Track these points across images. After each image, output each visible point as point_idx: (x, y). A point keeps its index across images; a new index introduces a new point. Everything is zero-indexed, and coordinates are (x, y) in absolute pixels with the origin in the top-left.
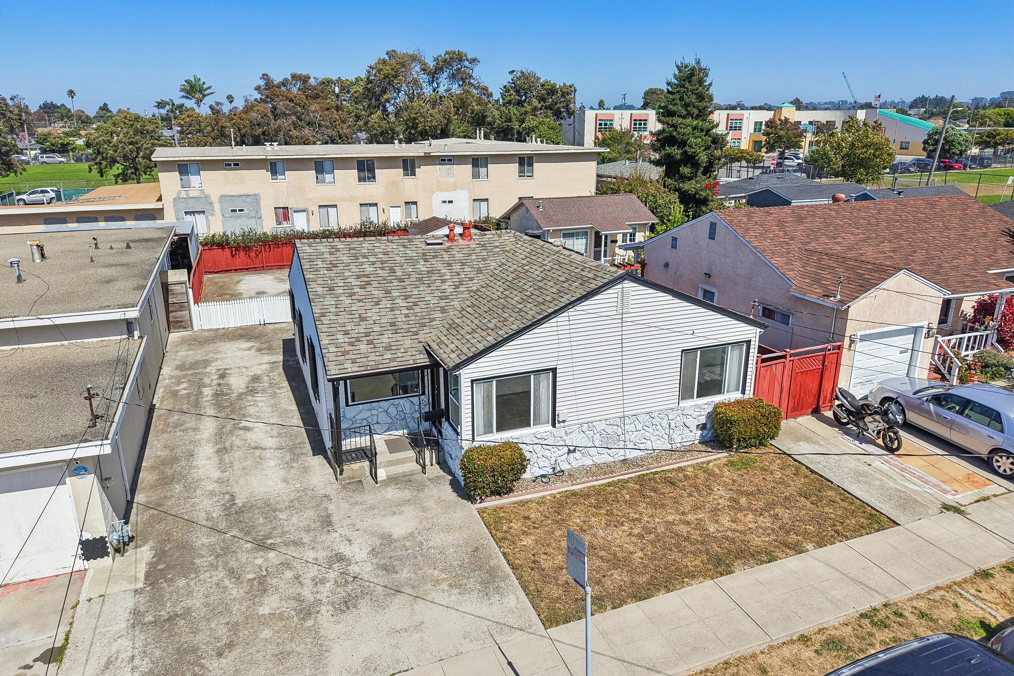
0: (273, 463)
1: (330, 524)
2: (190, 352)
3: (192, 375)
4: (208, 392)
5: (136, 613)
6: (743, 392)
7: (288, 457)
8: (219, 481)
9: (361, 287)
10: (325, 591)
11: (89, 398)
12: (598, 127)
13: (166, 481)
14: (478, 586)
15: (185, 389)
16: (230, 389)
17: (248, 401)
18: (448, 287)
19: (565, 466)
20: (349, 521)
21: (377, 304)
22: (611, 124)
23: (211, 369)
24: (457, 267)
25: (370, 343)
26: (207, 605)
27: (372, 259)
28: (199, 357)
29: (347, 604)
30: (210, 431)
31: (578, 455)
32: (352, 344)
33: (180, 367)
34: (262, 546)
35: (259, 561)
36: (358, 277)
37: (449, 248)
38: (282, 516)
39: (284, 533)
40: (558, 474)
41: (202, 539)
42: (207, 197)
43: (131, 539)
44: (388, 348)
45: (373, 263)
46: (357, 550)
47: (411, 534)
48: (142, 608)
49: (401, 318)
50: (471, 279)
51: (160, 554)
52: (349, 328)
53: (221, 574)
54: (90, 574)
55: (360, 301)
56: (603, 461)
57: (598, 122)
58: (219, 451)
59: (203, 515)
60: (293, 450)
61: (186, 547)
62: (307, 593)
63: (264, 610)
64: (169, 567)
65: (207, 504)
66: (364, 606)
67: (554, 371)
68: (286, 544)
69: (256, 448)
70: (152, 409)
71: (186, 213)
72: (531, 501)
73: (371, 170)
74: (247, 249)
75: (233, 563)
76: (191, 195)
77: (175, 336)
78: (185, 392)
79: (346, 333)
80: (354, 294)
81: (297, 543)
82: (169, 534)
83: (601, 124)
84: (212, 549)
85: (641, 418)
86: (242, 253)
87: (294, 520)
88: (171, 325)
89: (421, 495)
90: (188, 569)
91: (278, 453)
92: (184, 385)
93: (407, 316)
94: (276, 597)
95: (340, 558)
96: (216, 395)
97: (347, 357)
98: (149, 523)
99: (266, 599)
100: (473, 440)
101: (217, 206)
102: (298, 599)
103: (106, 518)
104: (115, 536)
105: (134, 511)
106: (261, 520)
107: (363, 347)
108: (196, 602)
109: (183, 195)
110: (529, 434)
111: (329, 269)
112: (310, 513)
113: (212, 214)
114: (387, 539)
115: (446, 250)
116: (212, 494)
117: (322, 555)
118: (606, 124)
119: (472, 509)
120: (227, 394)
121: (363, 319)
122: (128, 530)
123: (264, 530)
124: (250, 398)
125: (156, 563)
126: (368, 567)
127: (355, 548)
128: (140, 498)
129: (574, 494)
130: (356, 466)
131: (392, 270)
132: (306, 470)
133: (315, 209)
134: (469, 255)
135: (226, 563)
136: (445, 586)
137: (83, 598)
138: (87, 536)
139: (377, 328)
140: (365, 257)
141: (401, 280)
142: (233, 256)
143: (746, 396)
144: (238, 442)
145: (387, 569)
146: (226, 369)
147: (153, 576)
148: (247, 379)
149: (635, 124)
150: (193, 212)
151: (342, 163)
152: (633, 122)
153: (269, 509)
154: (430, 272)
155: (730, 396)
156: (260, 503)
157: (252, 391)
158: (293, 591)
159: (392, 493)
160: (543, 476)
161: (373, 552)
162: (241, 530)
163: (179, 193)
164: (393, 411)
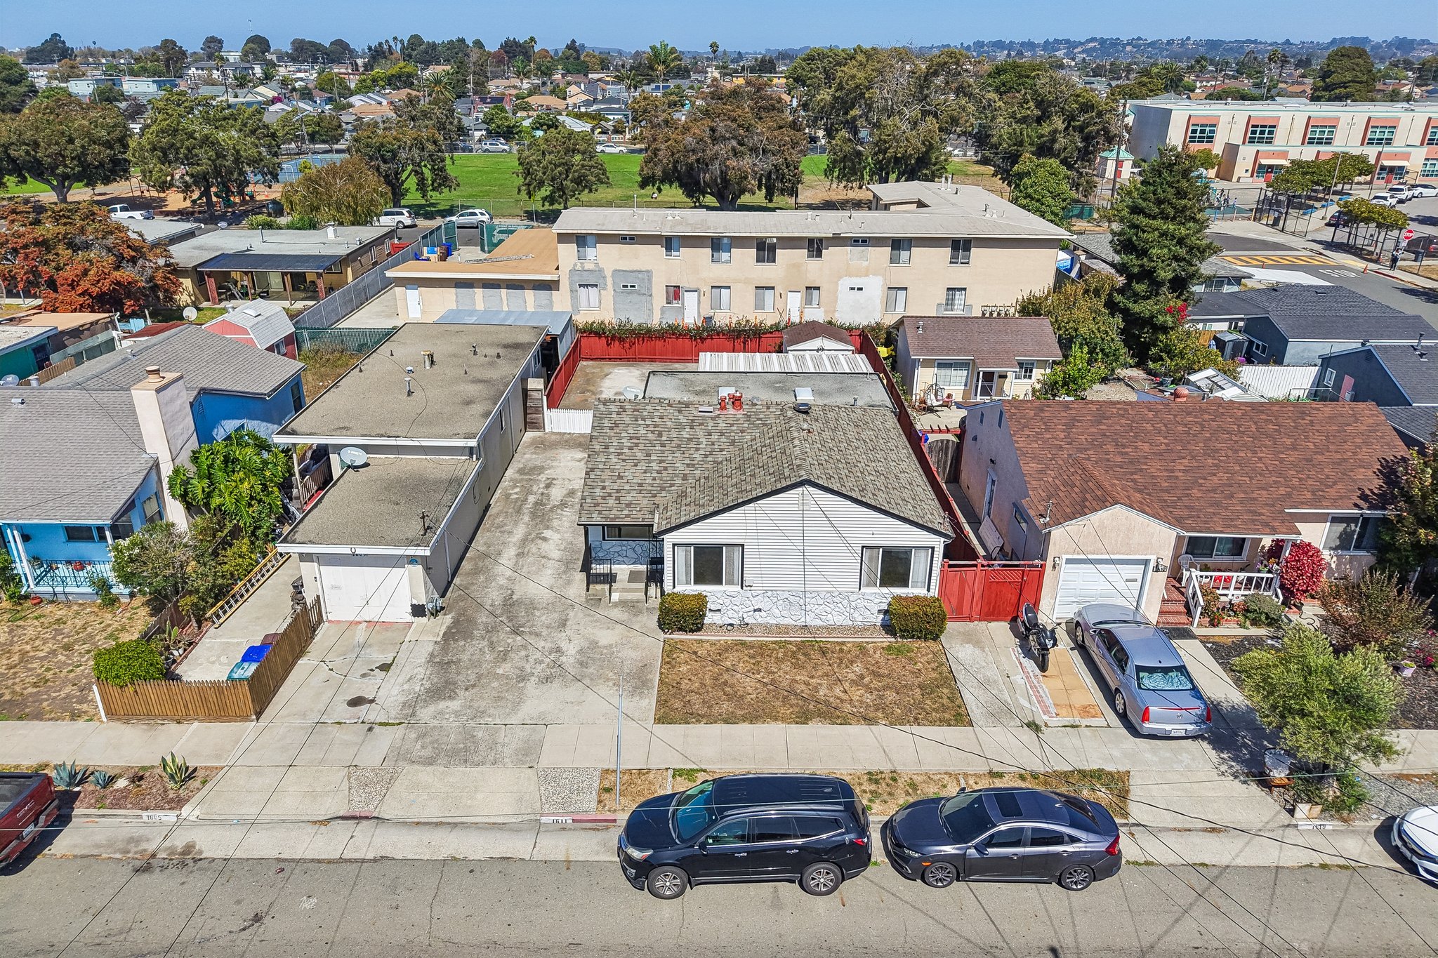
0: (550, 572)
1: (564, 625)
2: (534, 456)
3: (527, 480)
4: (531, 499)
5: (432, 655)
6: (928, 590)
7: (563, 568)
8: (509, 579)
9: (630, 448)
10: (540, 668)
11: (423, 517)
12: (1189, 134)
13: (476, 571)
14: (631, 689)
15: (516, 493)
16: (548, 500)
17: (557, 514)
18: (698, 456)
19: (750, 621)
20: (577, 627)
21: (636, 465)
22: (1213, 132)
23: (543, 477)
24: (714, 437)
25: (618, 499)
26: (470, 660)
27: (648, 422)
28: (538, 463)
29: (548, 679)
30: (518, 536)
31: (763, 614)
32: (604, 498)
33: (521, 471)
34: (516, 632)
35: (509, 641)
36: (631, 438)
37: (718, 416)
38: (537, 613)
39: (533, 626)
40: (744, 625)
41: (483, 618)
42: (601, 271)
43: (442, 608)
44: (628, 506)
45: (648, 426)
46: (571, 647)
47: (611, 645)
48: (436, 653)
49: (649, 481)
50: (722, 450)
51: (456, 622)
52: (607, 484)
53: (485, 643)
54: (414, 625)
55: (624, 460)
56: (786, 623)
57: (1191, 128)
58: (518, 555)
59: (490, 602)
60: (567, 564)
61: (472, 621)
62: (528, 668)
63: (500, 671)
64: (458, 632)
65: (495, 593)
66: (557, 684)
67: (743, 546)
68: (530, 633)
69: (543, 557)
70: (488, 507)
71: (580, 286)
72: (708, 641)
73: (772, 249)
74: (621, 340)
75: (494, 639)
76: (586, 268)
77: (530, 435)
78: (515, 496)
79: (604, 488)
80: (621, 454)
81: (537, 635)
82: (465, 610)
83: (1194, 131)
84: (486, 625)
85: (822, 595)
86: (617, 343)
87: (543, 618)
88: (529, 424)
89: (634, 619)
90: (468, 636)
91: (557, 564)
92: (517, 490)
93: (654, 479)
94: (509, 665)
95: (559, 650)
96: (536, 503)
97: (597, 508)
98: (456, 601)
99: (504, 665)
100: (674, 587)
101: (609, 280)
102: (522, 669)
103: (427, 593)
104: (430, 605)
105: (451, 589)
106: (523, 614)
107: (611, 502)
108: (465, 657)
109: (579, 267)
110: (720, 591)
111: (611, 429)
112: (556, 616)
113: (605, 289)
114: (594, 645)
115: (713, 419)
116: (501, 587)
117: (549, 645)
118: (1203, 132)
119: (662, 636)
120: (545, 505)
121: (620, 477)
122: (440, 602)
123: (522, 621)
124: (559, 511)
125: (452, 628)
126: (572, 660)
127: (571, 646)
128: (457, 581)
129: (743, 643)
130: (599, 587)
131: (660, 434)
132: (569, 582)
133: (707, 289)
134: (732, 425)
135: (490, 637)
136: (611, 684)
137: (407, 639)
138: (415, 602)
139: (627, 487)
140: (644, 419)
141: (663, 445)
142: (608, 345)
143: (931, 594)
144: (534, 550)
145: (582, 664)
146: (554, 479)
147: (449, 636)
148: (565, 492)
149: (1254, 132)
150: (587, 285)
151: (740, 242)
152: (1250, 129)
153: (531, 606)
154: (690, 440)
155: (915, 590)
156: (527, 601)
157: (563, 505)
158: (520, 664)
159: (616, 613)
160: (731, 625)
161: (581, 651)
162: (508, 617)
163: (575, 265)
164: (638, 549)
